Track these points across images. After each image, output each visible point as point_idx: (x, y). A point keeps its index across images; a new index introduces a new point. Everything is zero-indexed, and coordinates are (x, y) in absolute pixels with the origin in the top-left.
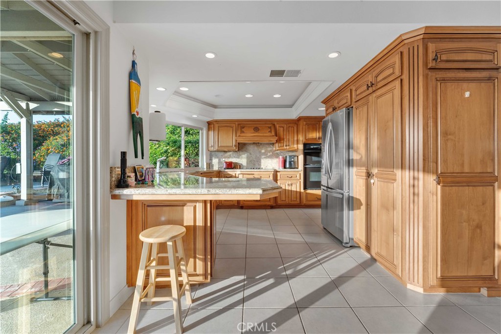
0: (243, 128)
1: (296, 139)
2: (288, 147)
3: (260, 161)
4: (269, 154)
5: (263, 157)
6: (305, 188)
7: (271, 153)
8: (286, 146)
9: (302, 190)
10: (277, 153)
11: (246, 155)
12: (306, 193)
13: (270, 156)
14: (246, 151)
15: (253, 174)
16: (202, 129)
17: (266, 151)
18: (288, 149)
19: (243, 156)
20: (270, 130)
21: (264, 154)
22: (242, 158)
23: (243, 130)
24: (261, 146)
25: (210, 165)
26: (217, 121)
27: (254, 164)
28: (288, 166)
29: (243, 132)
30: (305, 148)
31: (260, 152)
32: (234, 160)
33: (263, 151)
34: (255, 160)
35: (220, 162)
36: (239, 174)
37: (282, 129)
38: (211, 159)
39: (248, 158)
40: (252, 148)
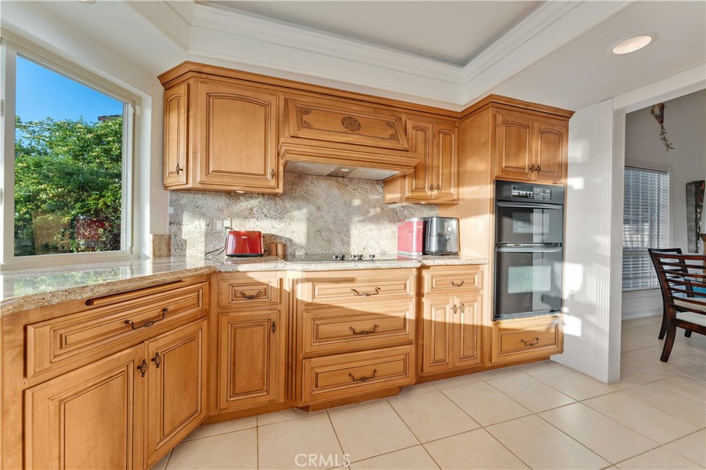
0: (307, 112)
1: (454, 169)
2: (435, 192)
3: (348, 231)
4: (372, 212)
5: (356, 219)
6: (497, 315)
7: (378, 210)
8: (432, 188)
9: (487, 321)
10: (393, 210)
11: (305, 211)
12: (500, 330)
13: (374, 217)
14: (303, 198)
15: (352, 280)
16: (135, 101)
17: (364, 201)
18: (436, 198)
19: (296, 213)
20: (392, 132)
21: (358, 210)
22: (292, 218)
23: (305, 118)
24: (350, 187)
25: (168, 245)
26: (202, 73)
27: (330, 242)
28: (433, 246)
29: (308, 126)
30: (499, 197)
31: (348, 204)
32: (265, 226)
33: (357, 202)
34: (331, 227)
35: (210, 234)
36: (295, 282)
37: (420, 135)
38: (175, 222)
39: (310, 220)
40: (323, 191)
